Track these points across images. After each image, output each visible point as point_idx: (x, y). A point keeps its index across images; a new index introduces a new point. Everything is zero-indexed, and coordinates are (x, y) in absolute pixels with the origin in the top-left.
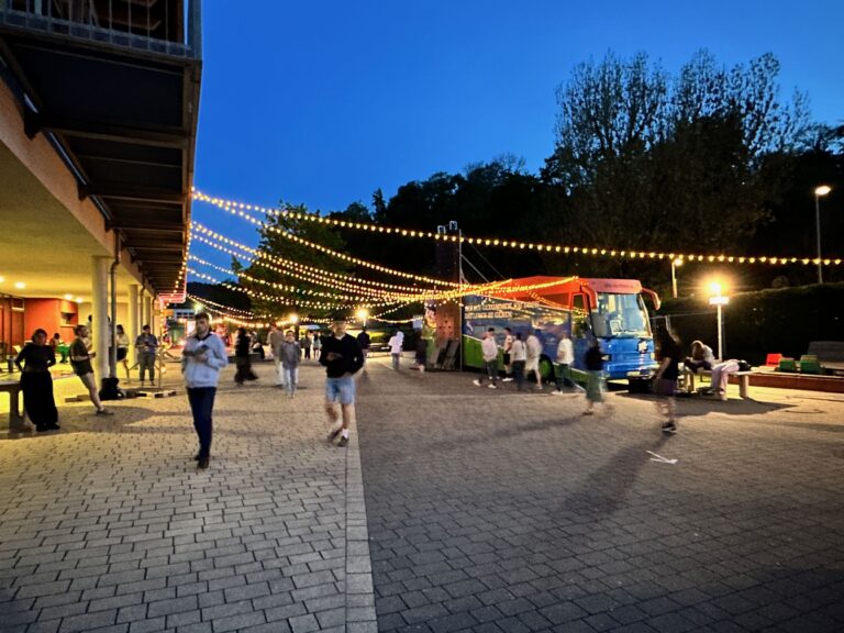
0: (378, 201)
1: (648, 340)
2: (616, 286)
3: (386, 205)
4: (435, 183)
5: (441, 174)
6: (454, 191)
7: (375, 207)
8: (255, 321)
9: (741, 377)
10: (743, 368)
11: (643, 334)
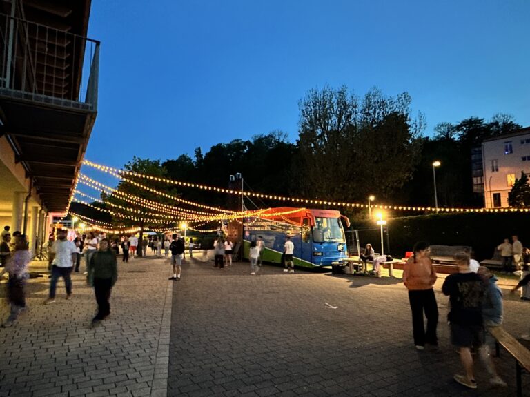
0: (198, 154)
1: (343, 244)
2: (326, 214)
3: (203, 157)
4: (234, 145)
5: (238, 140)
6: (245, 151)
7: (196, 158)
8: (114, 229)
9: (389, 264)
10: (389, 259)
11: (341, 241)
